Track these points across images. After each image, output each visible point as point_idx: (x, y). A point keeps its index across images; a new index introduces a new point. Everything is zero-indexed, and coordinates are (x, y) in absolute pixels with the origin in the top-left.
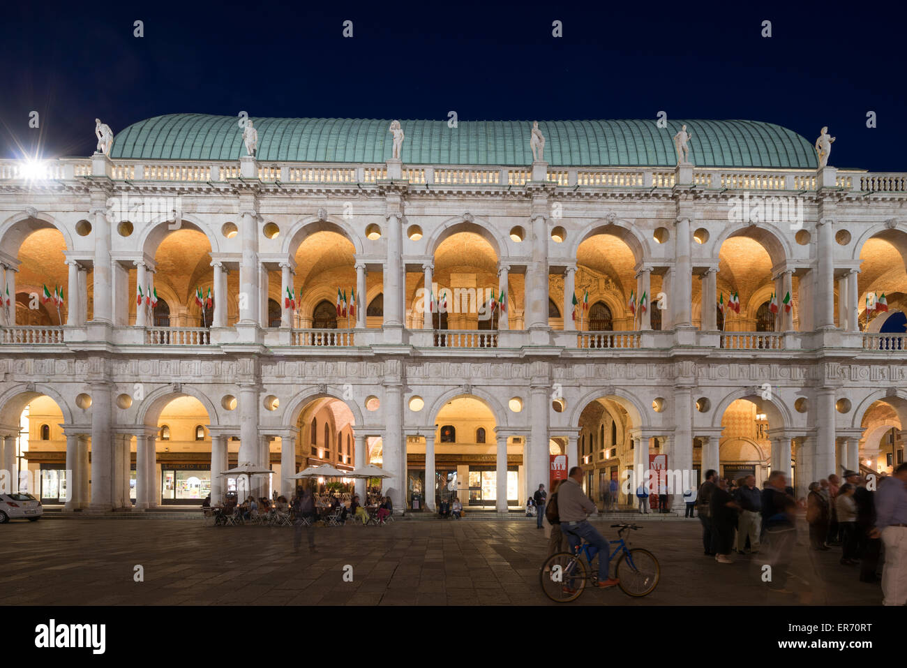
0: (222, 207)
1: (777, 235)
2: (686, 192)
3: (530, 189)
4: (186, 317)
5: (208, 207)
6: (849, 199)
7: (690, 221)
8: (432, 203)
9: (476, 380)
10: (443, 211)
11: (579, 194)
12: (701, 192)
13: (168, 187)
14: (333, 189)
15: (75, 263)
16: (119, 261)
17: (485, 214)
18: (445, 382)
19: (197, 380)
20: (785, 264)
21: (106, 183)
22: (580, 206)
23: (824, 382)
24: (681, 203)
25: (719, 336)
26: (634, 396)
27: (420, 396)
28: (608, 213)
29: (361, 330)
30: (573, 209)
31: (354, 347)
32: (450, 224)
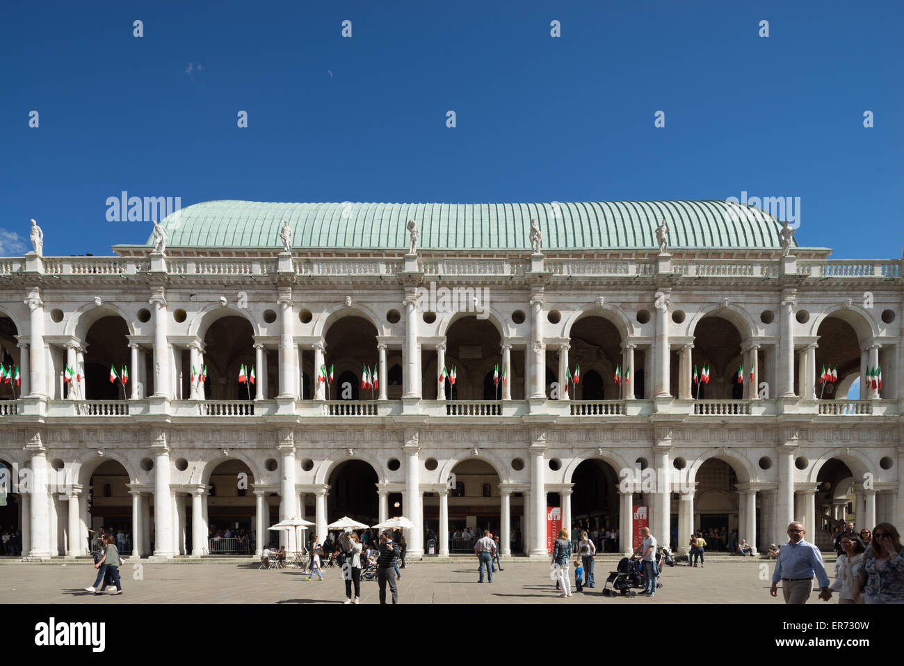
0: (263, 297)
1: (744, 315)
2: (664, 280)
3: (528, 280)
5: (251, 297)
6: (808, 284)
7: (668, 305)
9: (483, 444)
11: (571, 283)
12: (677, 280)
13: (217, 281)
14: (358, 281)
15: (137, 346)
16: (174, 344)
18: (456, 445)
19: (244, 446)
20: (752, 341)
21: (164, 278)
22: (572, 292)
23: (784, 443)
24: (660, 289)
25: (694, 405)
26: (620, 456)
28: (597, 298)
29: (383, 402)
30: (566, 295)
31: (377, 418)
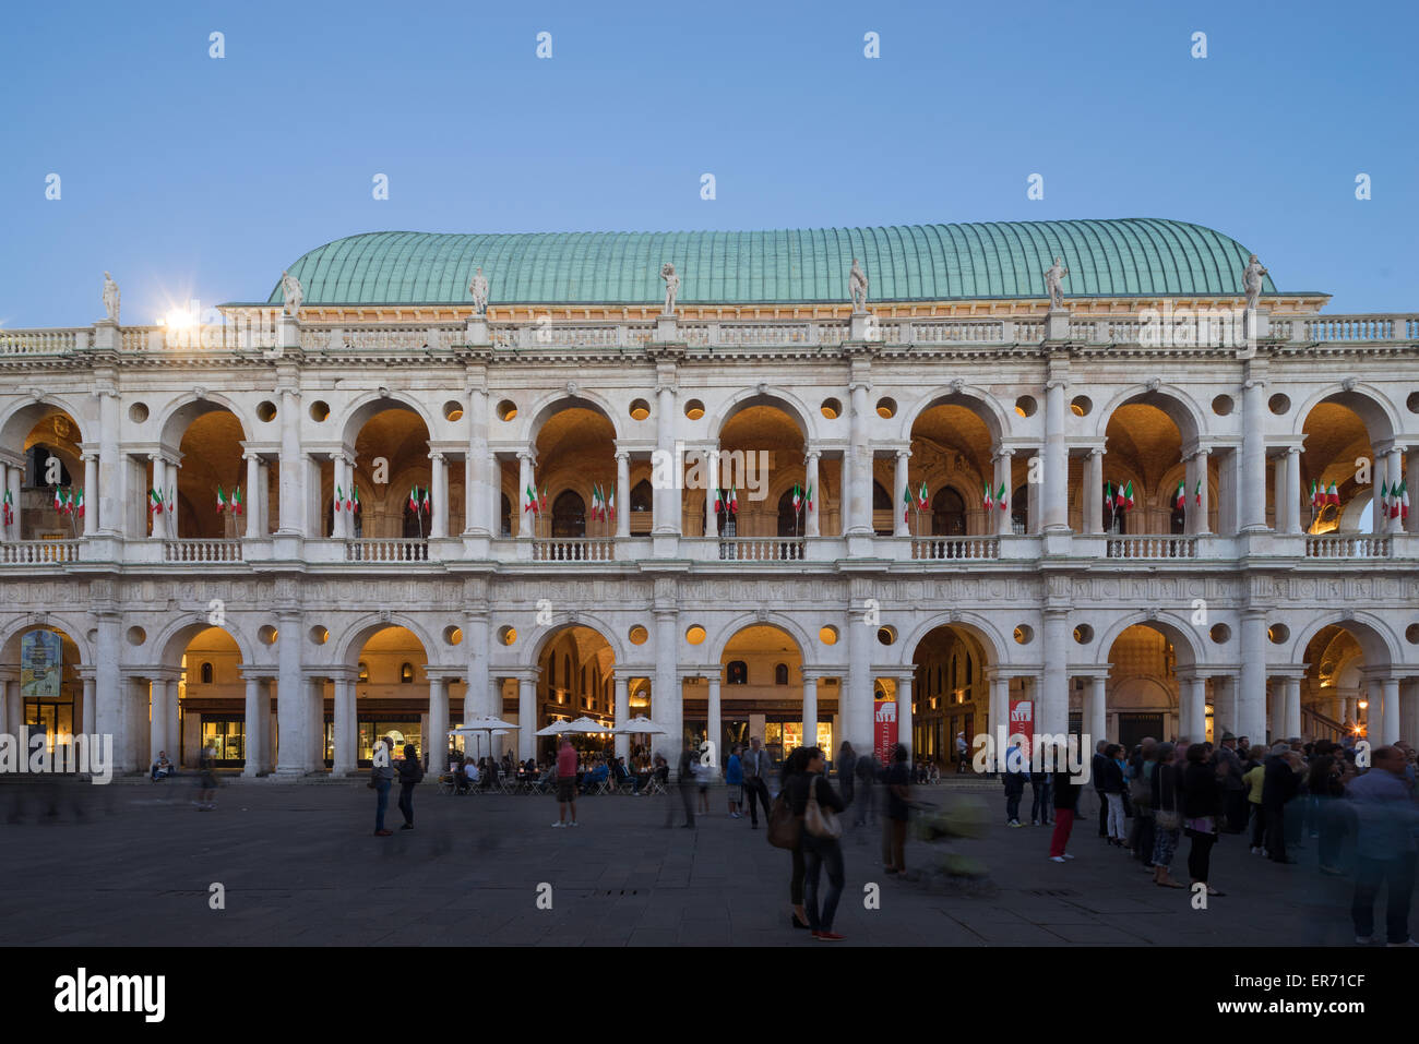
0: (443, 382)
1: (1186, 402)
2: (1058, 349)
3: (848, 351)
4: (384, 515)
5: (426, 382)
6: (1287, 353)
7: (1064, 388)
8: (717, 370)
9: (775, 603)
10: (731, 381)
11: (914, 355)
12: (1079, 348)
13: (375, 358)
14: (587, 356)
15: (256, 456)
16: (310, 454)
17: (789, 383)
18: (735, 606)
19: (412, 607)
20: (1198, 442)
21: (297, 356)
22: (915, 369)
23: (1250, 602)
24: (1052, 363)
25: (1105, 542)
26: (989, 622)
27: (702, 624)
28: (953, 378)
29: (623, 540)
30: (906, 374)
31: (614, 564)
32: (741, 397)
